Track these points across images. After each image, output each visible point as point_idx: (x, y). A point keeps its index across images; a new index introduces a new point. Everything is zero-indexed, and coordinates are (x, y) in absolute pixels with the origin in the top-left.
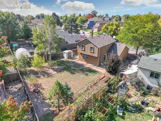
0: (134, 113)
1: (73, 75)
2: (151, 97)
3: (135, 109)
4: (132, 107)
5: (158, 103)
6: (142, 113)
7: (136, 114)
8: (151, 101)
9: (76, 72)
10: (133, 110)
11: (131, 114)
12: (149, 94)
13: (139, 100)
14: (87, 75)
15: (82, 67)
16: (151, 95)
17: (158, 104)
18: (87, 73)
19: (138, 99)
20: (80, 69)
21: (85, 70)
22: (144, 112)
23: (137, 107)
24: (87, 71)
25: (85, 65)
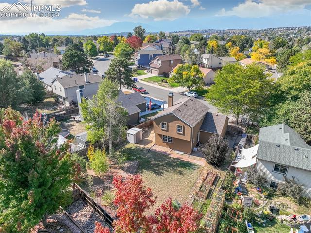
0: (266, 226)
1: (160, 176)
2: (278, 199)
3: (265, 221)
4: (260, 218)
5: (289, 206)
6: (276, 226)
7: (268, 228)
8: (280, 205)
9: (162, 170)
10: (264, 223)
11: (263, 228)
12: (275, 195)
13: (266, 206)
14: (181, 173)
15: (168, 158)
16: (278, 195)
17: (290, 208)
18: (180, 169)
19: (264, 205)
20: (166, 164)
21: (175, 164)
22: (277, 223)
23: (267, 218)
24: (178, 165)
25: (170, 154)
